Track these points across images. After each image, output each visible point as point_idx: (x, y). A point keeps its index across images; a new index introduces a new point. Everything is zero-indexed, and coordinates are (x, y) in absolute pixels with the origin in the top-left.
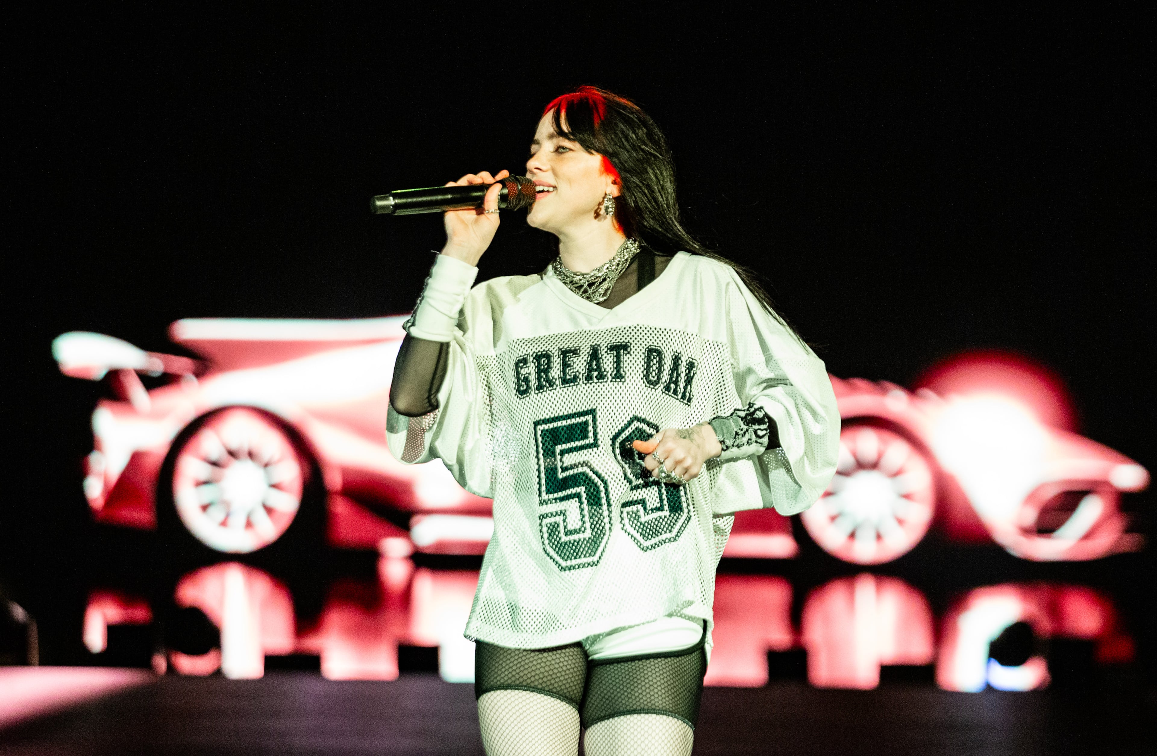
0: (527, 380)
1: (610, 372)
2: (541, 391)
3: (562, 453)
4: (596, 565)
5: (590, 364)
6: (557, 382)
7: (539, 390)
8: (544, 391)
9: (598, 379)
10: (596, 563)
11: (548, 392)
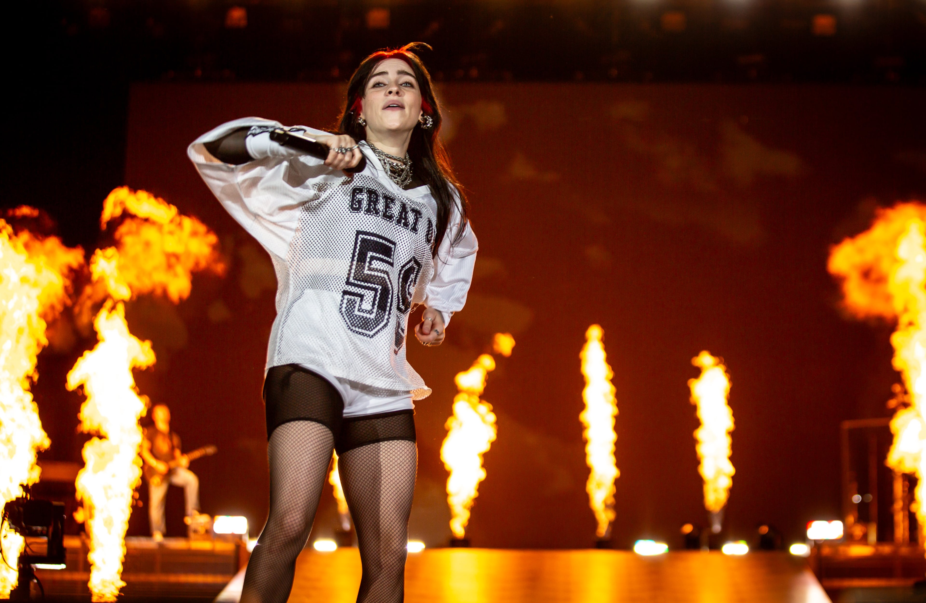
0: (360, 202)
1: (411, 224)
2: (369, 213)
3: (372, 258)
4: (370, 338)
5: (401, 213)
6: (380, 213)
7: (367, 213)
8: (370, 214)
9: (404, 225)
10: (371, 336)
11: (373, 216)
